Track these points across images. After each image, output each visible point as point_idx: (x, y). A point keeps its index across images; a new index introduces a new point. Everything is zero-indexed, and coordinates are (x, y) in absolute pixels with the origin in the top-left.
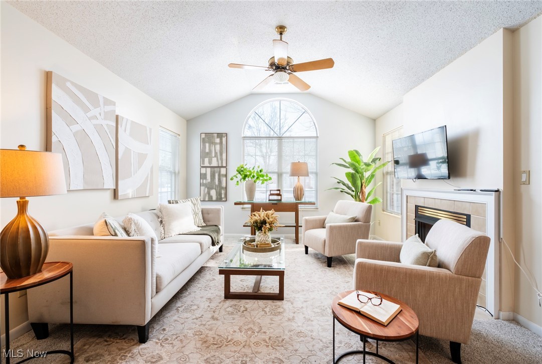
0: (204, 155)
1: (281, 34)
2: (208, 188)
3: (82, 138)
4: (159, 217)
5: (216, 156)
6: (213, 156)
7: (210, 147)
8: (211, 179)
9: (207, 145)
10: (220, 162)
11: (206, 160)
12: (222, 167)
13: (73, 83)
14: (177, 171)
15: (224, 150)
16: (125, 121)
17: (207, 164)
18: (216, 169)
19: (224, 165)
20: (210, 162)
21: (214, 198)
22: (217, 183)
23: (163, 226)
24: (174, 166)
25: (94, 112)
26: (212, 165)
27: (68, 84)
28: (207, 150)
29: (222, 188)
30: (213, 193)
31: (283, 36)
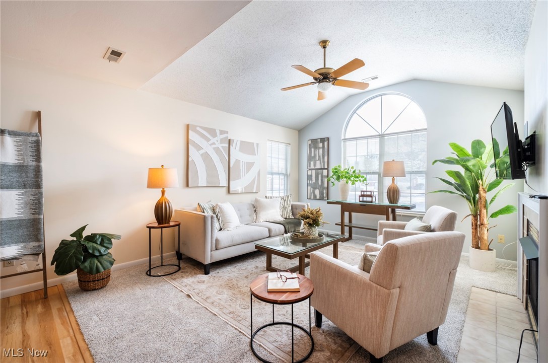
0: (310, 159)
1: (324, 47)
2: (313, 188)
3: (206, 157)
4: (254, 207)
5: (319, 159)
6: (317, 159)
7: (314, 151)
8: (316, 180)
9: (313, 150)
10: (322, 164)
11: (312, 163)
12: (325, 169)
13: (201, 127)
14: (289, 174)
15: (326, 154)
16: (235, 142)
17: (312, 167)
18: (319, 171)
19: (326, 167)
20: (315, 165)
21: (318, 197)
22: (320, 183)
23: (256, 214)
24: (286, 170)
25: (213, 140)
26: (316, 168)
27: (198, 129)
28: (313, 155)
29: (323, 188)
30: (317, 192)
31: (326, 49)
